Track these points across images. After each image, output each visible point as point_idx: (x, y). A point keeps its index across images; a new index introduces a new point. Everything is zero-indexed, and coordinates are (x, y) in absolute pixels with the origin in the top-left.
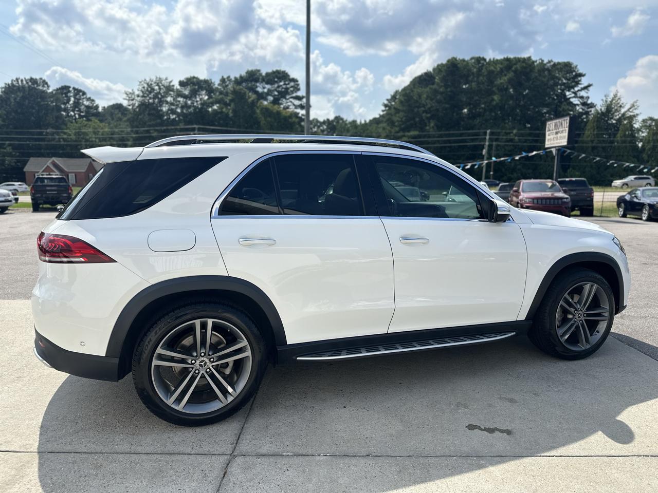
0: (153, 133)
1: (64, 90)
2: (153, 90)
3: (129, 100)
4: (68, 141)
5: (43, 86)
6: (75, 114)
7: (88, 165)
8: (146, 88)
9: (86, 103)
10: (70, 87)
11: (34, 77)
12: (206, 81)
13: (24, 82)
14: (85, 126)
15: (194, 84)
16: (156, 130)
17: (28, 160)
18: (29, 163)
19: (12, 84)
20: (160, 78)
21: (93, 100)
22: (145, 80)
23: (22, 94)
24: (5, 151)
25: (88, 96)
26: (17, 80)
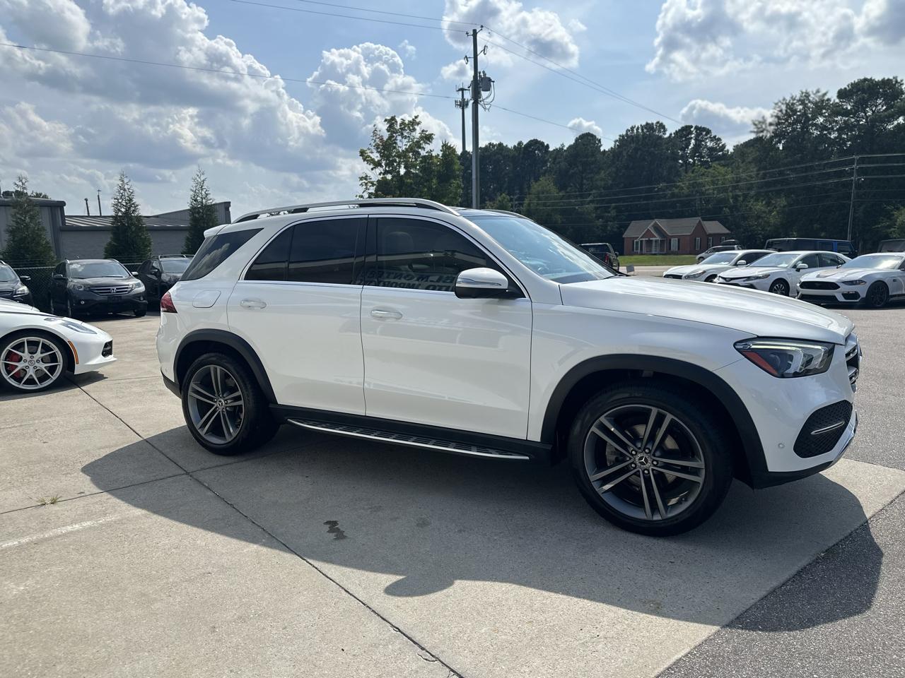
0: (789, 174)
1: (686, 130)
2: (795, 112)
3: (757, 132)
4: (680, 197)
5: (659, 131)
6: (694, 161)
7: (695, 225)
8: (784, 112)
9: (710, 144)
10: (692, 127)
11: (650, 122)
12: (886, 83)
13: (640, 131)
14: (703, 174)
15: (864, 91)
16: (794, 170)
17: (629, 224)
18: (629, 228)
19: (627, 134)
20: (807, 93)
21: (719, 139)
22: (784, 99)
23: (634, 145)
24: (609, 215)
25: (713, 135)
26: (632, 128)
